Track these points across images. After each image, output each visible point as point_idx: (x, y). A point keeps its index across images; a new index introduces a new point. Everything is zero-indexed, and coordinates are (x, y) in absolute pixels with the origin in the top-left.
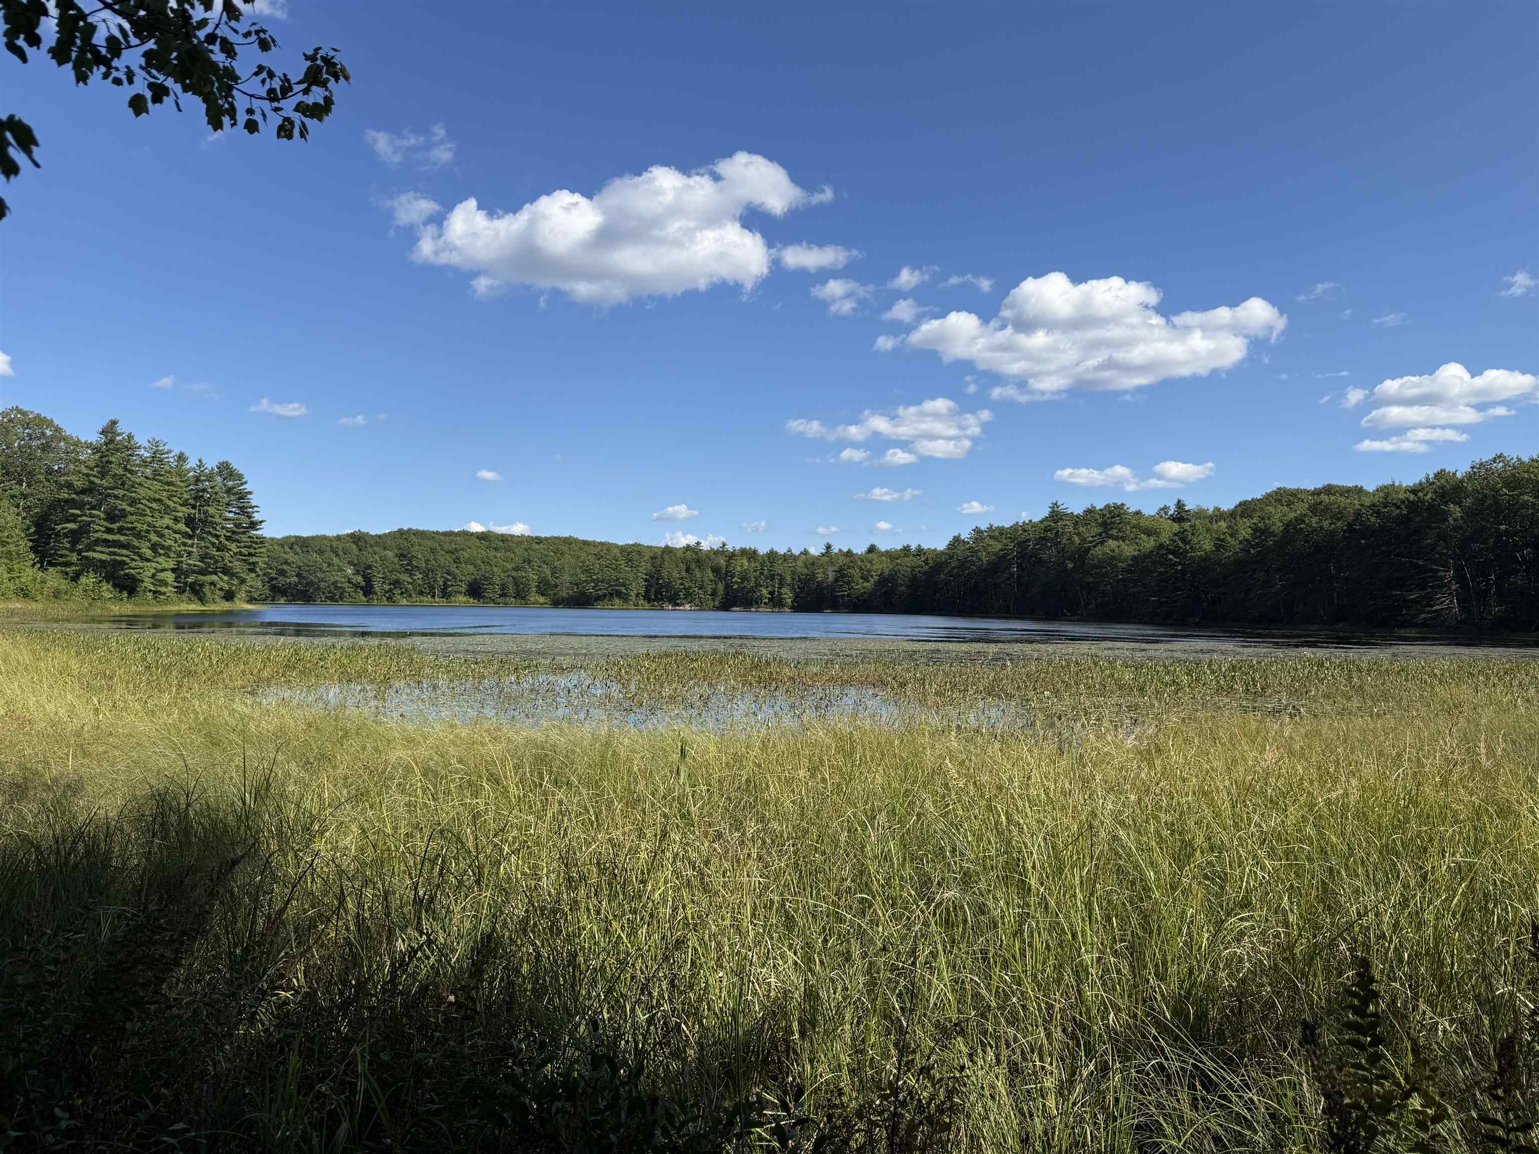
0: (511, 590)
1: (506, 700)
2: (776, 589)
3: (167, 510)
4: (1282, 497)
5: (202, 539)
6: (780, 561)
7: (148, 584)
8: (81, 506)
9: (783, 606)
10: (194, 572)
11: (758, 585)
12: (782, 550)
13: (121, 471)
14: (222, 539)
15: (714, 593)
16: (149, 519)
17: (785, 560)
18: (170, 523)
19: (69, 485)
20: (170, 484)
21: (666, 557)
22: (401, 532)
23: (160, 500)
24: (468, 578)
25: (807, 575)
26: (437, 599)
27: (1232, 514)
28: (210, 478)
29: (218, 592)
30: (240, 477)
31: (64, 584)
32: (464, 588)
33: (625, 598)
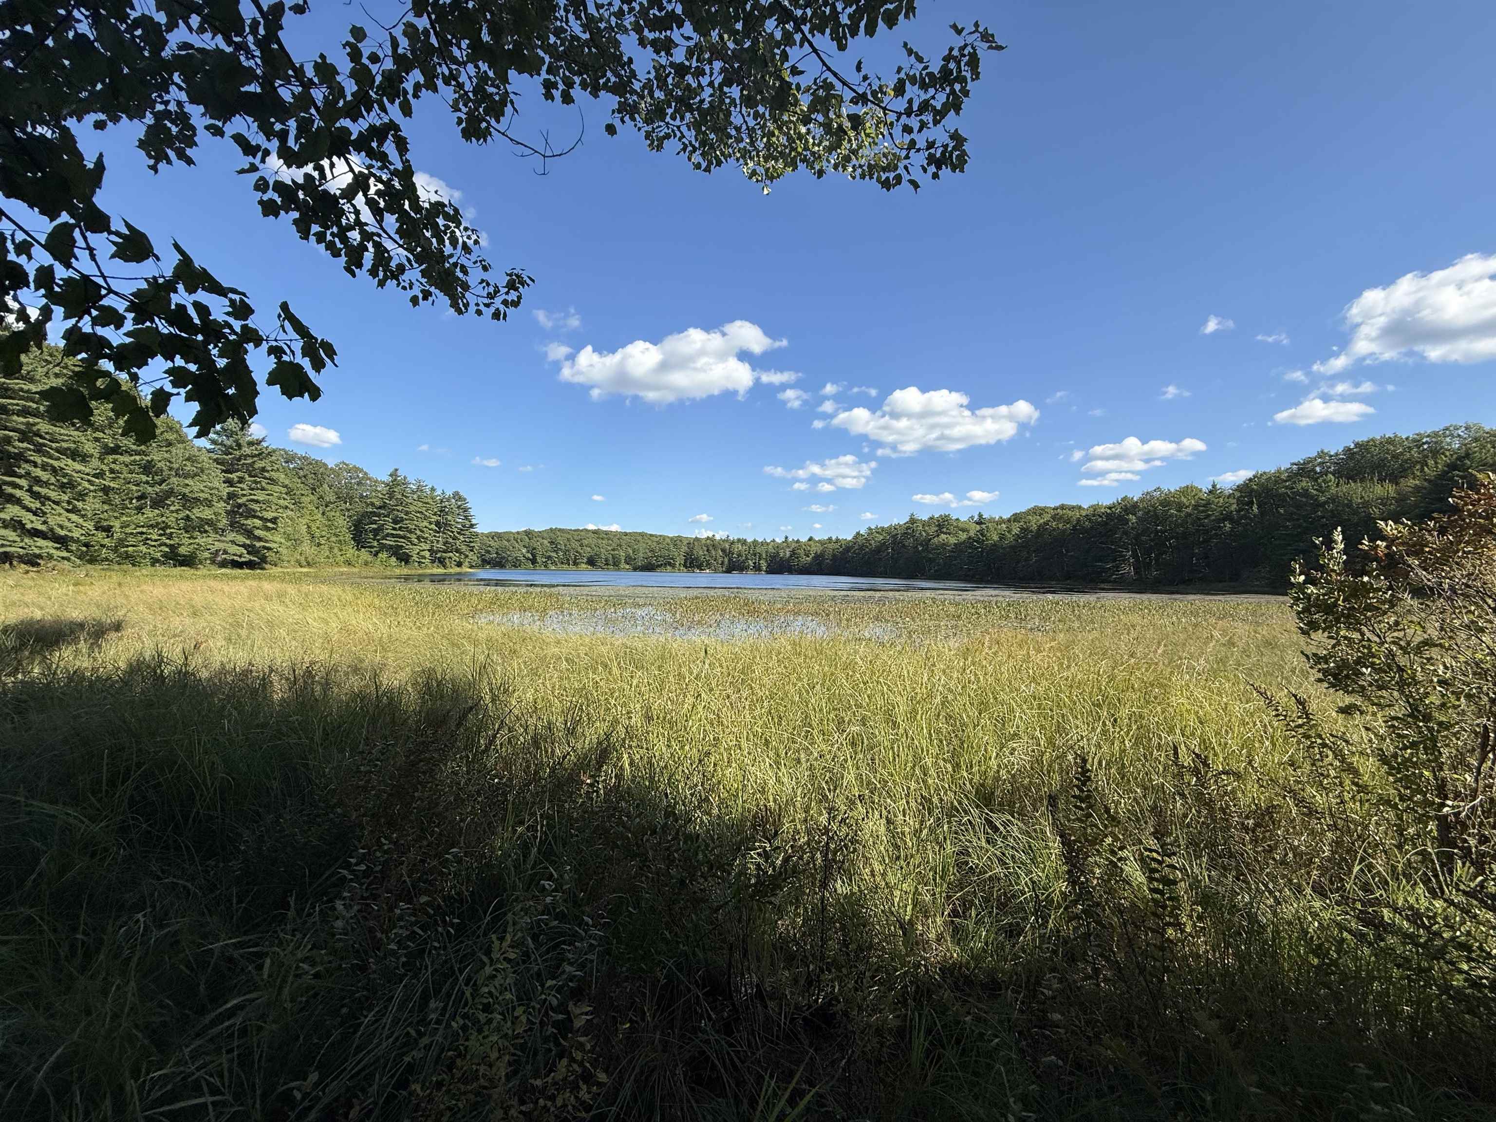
0: (611, 562)
1: (608, 621)
2: (757, 562)
3: (426, 518)
4: (1038, 511)
5: (444, 533)
6: (759, 546)
7: (415, 558)
8: (379, 515)
9: (761, 570)
10: (440, 551)
11: (747, 559)
12: (760, 540)
13: (400, 497)
14: (455, 533)
15: (722, 563)
16: (416, 522)
17: (762, 545)
18: (427, 524)
19: (372, 504)
20: (427, 503)
21: (696, 544)
22: (551, 530)
23: (421, 512)
24: (588, 555)
25: (774, 553)
26: (571, 566)
27: (1009, 520)
28: (448, 500)
29: (454, 563)
30: (465, 499)
31: (370, 558)
32: (585, 560)
33: (673, 566)
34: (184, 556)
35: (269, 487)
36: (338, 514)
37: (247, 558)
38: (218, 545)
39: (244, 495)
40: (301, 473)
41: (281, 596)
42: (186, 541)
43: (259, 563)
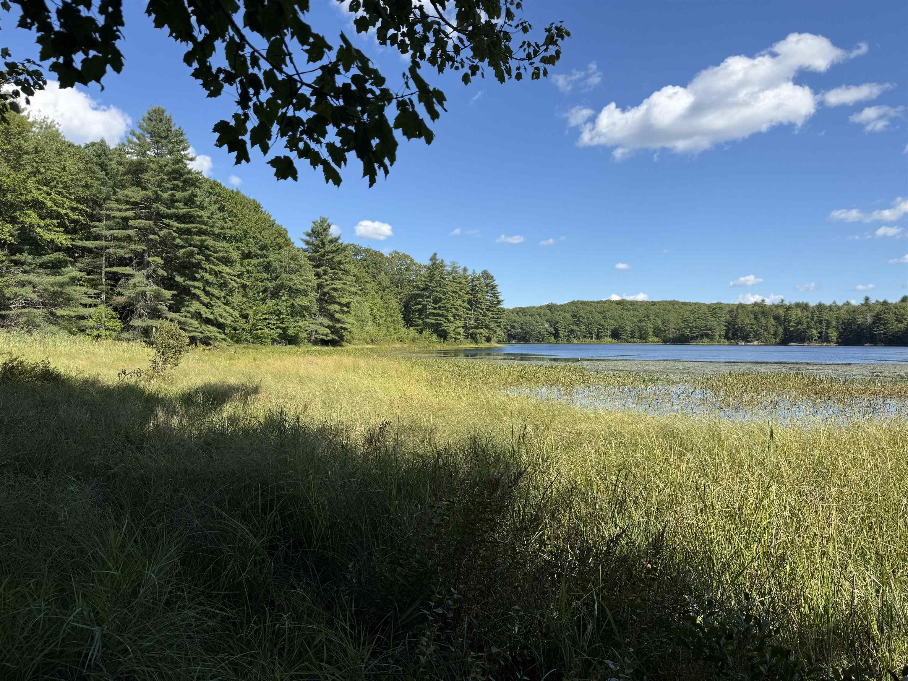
0: (637, 335)
2: (824, 330)
3: (460, 297)
5: (475, 311)
6: (827, 311)
7: (452, 334)
8: (422, 296)
9: (830, 342)
10: (472, 328)
11: (809, 327)
12: (828, 302)
13: (439, 279)
14: (485, 310)
15: (775, 334)
16: (452, 302)
17: (831, 310)
18: (461, 303)
19: (417, 287)
20: (460, 283)
21: (740, 311)
22: (573, 303)
23: (456, 292)
24: (611, 328)
25: (849, 319)
26: (594, 340)
28: (478, 279)
29: (484, 338)
30: (492, 277)
31: (417, 335)
32: (609, 333)
33: (711, 337)
34: (292, 336)
35: (344, 277)
36: (392, 297)
37: (331, 337)
38: (313, 327)
39: (328, 285)
40: (365, 263)
41: (356, 368)
42: (292, 324)
43: (339, 342)
